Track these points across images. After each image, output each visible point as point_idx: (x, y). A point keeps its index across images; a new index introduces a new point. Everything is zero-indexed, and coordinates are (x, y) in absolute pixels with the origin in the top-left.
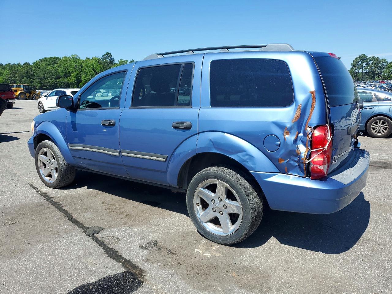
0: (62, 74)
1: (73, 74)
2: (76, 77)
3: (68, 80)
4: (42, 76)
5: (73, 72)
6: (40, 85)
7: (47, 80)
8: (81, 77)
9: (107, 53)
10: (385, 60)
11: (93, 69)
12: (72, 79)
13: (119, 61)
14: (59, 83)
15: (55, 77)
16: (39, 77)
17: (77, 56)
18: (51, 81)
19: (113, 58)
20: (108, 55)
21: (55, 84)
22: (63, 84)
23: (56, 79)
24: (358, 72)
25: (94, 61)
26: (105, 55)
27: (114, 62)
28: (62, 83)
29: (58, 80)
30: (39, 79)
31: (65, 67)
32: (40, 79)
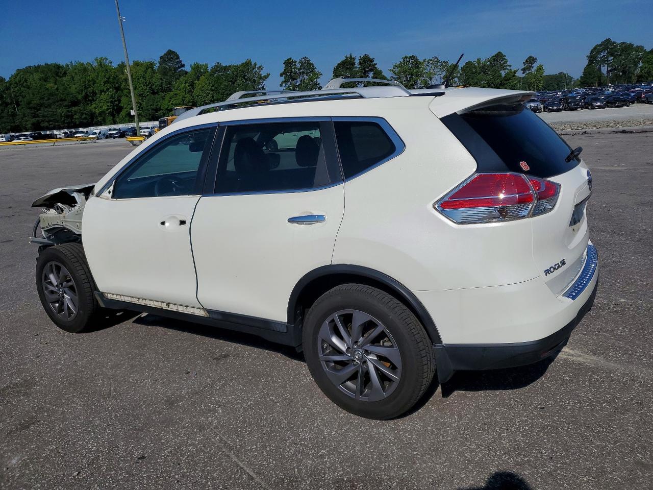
0: (80, 97)
1: (103, 96)
2: (111, 102)
3: (96, 108)
4: (38, 102)
5: (102, 91)
6: (34, 120)
7: (50, 110)
8: (119, 101)
9: (170, 53)
10: (642, 47)
11: (145, 84)
12: (102, 104)
13: (191, 66)
14: (75, 114)
15: (66, 103)
16: (31, 105)
17: (106, 59)
18: (59, 111)
19: (181, 61)
20: (171, 56)
21: (67, 116)
22: (84, 116)
23: (69, 106)
24: (600, 69)
25: (143, 69)
26: (166, 55)
27: (182, 69)
28: (82, 114)
29: (74, 109)
30: (30, 108)
31: (85, 82)
32: (34, 108)
